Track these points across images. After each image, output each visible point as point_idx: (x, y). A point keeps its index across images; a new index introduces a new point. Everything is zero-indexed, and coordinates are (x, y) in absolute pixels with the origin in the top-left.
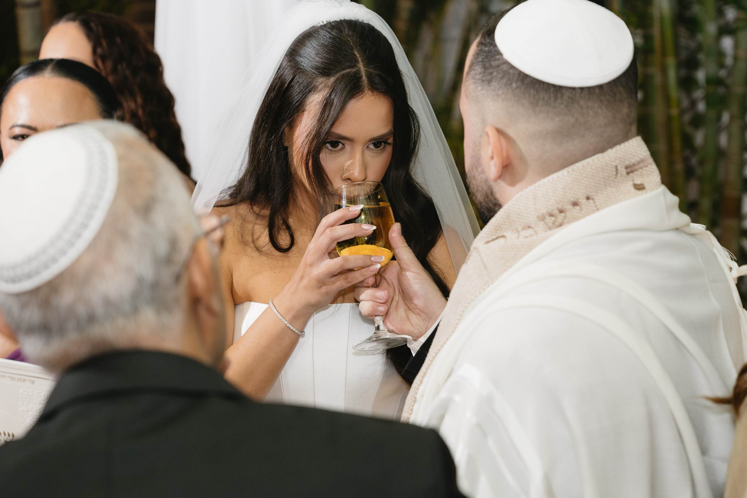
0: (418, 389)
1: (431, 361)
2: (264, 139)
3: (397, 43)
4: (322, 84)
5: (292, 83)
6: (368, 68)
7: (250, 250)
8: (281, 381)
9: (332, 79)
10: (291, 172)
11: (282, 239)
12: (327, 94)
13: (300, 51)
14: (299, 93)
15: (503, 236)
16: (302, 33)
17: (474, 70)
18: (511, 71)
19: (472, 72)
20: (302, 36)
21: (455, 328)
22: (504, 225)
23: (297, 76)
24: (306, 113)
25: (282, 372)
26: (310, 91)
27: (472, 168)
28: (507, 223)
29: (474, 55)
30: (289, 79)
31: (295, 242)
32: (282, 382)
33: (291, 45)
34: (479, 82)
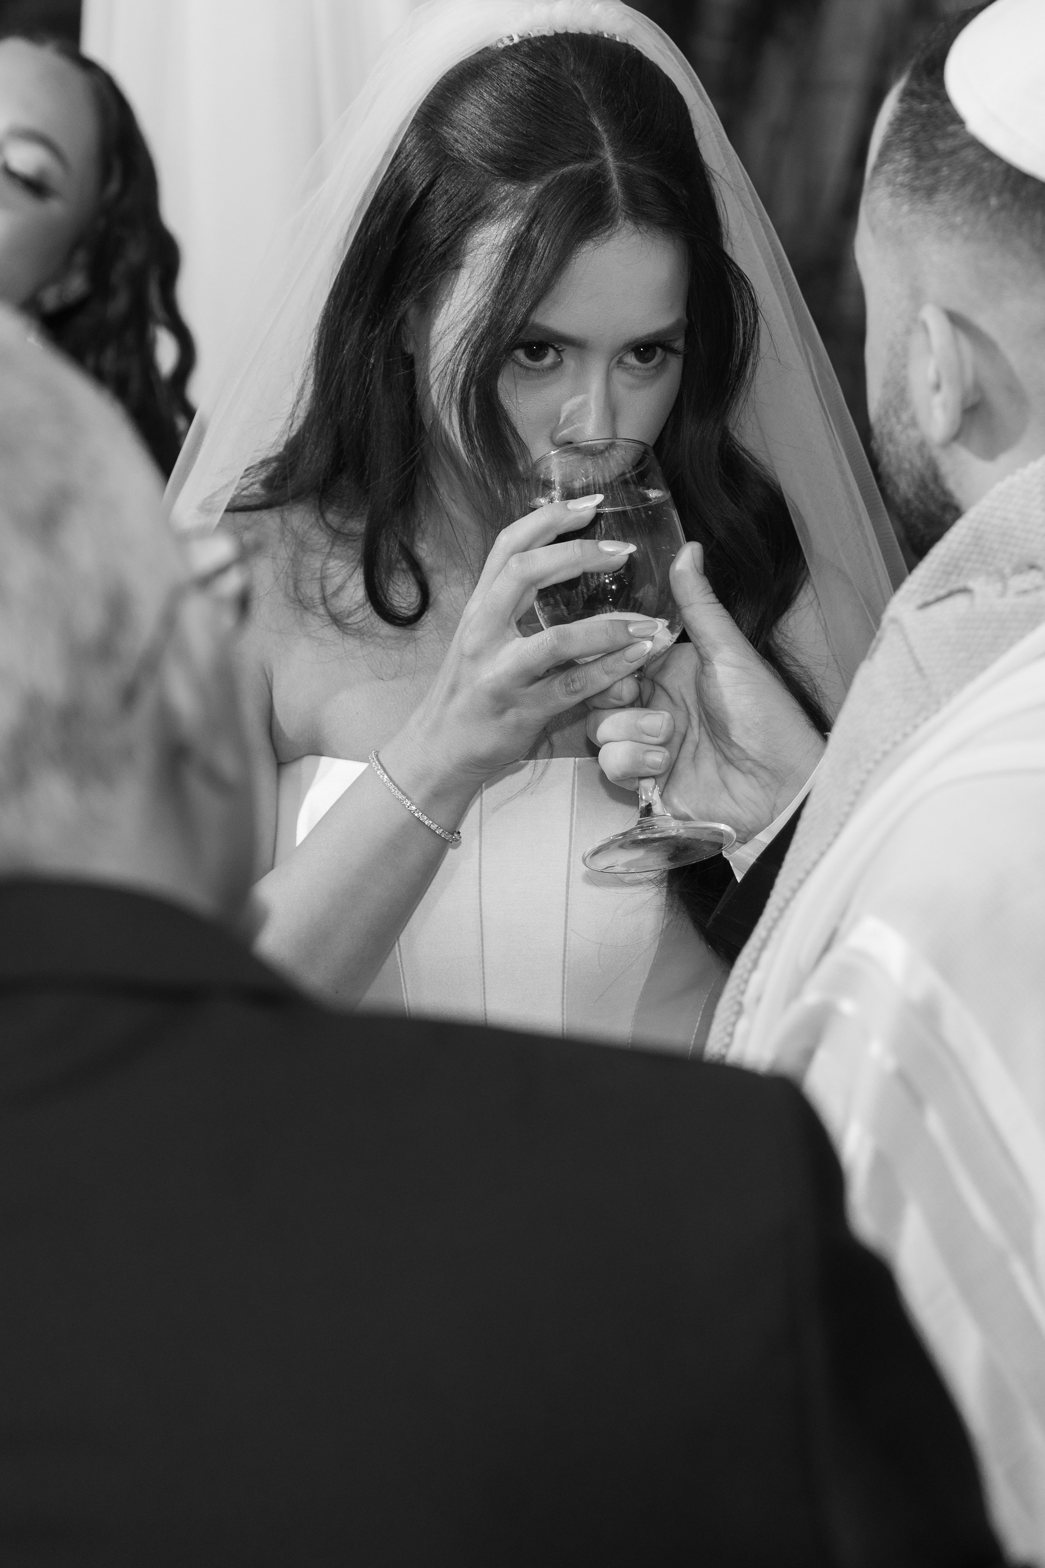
0: (746, 982)
1: (782, 911)
2: (354, 337)
3: (699, 91)
4: (509, 200)
5: (428, 194)
6: (626, 160)
7: (317, 624)
8: (399, 960)
9: (535, 187)
10: (421, 425)
11: (398, 593)
12: (522, 225)
13: (453, 112)
14: (447, 221)
15: (965, 590)
16: (456, 66)
17: (892, 161)
18: (986, 165)
19: (888, 167)
20: (457, 73)
21: (842, 825)
22: (968, 560)
23: (443, 178)
24: (464, 274)
25: (402, 938)
26: (476, 217)
27: (886, 412)
28: (974, 557)
29: (891, 124)
30: (421, 184)
31: (431, 600)
32: (401, 962)
33: (428, 96)
34: (903, 191)
